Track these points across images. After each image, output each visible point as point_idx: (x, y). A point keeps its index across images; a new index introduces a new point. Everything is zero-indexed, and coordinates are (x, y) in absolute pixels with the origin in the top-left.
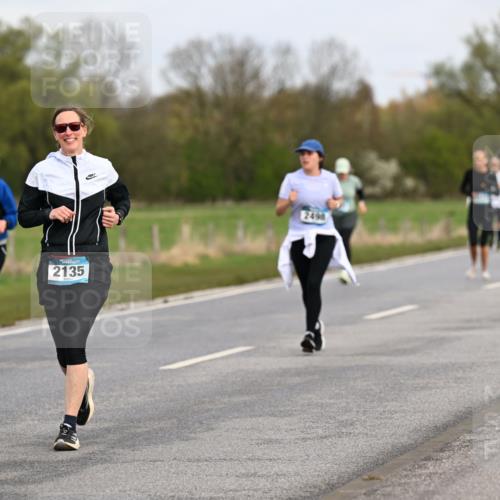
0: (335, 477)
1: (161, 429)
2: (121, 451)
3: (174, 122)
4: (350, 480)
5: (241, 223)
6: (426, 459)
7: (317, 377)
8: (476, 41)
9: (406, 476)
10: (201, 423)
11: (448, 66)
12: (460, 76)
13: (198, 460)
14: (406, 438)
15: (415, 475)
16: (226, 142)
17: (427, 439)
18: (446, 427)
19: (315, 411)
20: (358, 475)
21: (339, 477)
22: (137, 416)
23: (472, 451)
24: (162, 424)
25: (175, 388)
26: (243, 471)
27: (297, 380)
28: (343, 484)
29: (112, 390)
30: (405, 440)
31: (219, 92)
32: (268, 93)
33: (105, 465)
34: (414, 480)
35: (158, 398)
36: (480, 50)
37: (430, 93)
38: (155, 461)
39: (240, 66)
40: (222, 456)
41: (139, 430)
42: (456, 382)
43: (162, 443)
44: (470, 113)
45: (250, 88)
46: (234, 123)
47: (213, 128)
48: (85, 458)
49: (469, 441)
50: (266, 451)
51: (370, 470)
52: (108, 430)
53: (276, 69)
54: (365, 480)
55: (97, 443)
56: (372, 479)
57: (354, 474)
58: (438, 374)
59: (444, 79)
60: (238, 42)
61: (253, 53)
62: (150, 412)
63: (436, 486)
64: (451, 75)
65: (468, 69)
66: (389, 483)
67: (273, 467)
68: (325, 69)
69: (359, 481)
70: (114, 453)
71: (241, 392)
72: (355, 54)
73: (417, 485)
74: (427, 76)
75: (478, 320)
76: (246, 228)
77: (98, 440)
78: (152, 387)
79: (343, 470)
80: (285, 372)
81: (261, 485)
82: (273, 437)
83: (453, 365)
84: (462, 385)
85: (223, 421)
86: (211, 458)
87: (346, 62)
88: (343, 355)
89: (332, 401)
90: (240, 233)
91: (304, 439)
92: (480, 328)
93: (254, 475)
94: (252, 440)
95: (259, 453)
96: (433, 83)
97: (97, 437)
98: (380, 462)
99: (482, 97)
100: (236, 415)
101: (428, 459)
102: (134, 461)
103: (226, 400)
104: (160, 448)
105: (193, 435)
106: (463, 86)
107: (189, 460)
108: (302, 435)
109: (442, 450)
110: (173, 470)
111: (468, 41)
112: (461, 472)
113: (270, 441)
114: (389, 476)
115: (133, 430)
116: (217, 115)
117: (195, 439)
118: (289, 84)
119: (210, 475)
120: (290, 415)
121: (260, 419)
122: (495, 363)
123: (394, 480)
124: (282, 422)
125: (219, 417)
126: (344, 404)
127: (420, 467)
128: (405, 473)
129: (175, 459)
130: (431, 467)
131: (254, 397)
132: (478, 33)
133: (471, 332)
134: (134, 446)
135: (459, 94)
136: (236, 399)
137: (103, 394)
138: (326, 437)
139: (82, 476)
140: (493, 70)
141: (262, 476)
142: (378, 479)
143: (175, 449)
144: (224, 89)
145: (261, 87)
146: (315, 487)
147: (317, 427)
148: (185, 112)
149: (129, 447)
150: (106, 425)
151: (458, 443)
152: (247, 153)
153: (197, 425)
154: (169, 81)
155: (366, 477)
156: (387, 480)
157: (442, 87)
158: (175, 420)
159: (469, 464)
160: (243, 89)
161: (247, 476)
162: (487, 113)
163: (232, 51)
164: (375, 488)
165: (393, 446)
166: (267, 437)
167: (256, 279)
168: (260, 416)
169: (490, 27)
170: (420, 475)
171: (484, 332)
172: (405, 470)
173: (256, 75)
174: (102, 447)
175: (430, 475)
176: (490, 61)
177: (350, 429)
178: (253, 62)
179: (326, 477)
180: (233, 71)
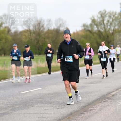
0: (61, 118)
1: (21, 107)
2: (12, 112)
3: (24, 37)
4: (64, 118)
5: (39, 60)
6: (81, 114)
7: (56, 95)
8: (93, 19)
9: (77, 117)
10: (30, 105)
11: (86, 24)
12: (89, 27)
13: (30, 114)
14: (77, 108)
15: (79, 117)
16: (36, 41)
17: (82, 109)
18: (86, 106)
19: (56, 102)
20: (66, 117)
21: (62, 118)
22: (16, 104)
23: (92, 112)
24: (21, 105)
25: (24, 97)
26: (40, 116)
27: (52, 95)
28: (63, 119)
29: (10, 98)
30: (77, 109)
31: (34, 30)
32: (46, 30)
33: (9, 115)
34: (79, 118)
35: (20, 100)
36: (94, 21)
37: (82, 30)
38: (20, 114)
39: (39, 24)
40: (35, 113)
41: (16, 107)
42: (88, 96)
43: (21, 110)
44: (91, 35)
45: (41, 29)
46: (38, 37)
47: (33, 38)
48: (4, 113)
49: (91, 109)
50: (45, 112)
51: (69, 116)
52: (9, 107)
53: (47, 25)
54: (68, 118)
55: (6, 110)
56: (69, 118)
57: (65, 117)
58: (84, 94)
59: (85, 27)
60: (39, 19)
61: (42, 21)
62: (19, 103)
63: (84, 120)
64: (87, 26)
65: (91, 25)
66: (73, 119)
67: (46, 115)
68: (58, 25)
69: (66, 119)
70: (10, 112)
71: (39, 98)
72: (65, 21)
73: (79, 119)
74: (82, 27)
75: (93, 82)
76: (40, 61)
77: (7, 109)
78: (19, 97)
79: (62, 116)
80: (49, 94)
81: (44, 119)
82: (47, 109)
83: (88, 92)
84: (89, 97)
85: (35, 105)
86: (32, 113)
87: (63, 23)
88: (62, 90)
89: (60, 100)
90: (39, 62)
91: (54, 109)
92: (94, 84)
93: (42, 117)
94: (42, 109)
95: (43, 112)
96: (83, 28)
97: (6, 109)
98: (71, 114)
99: (94, 31)
100: (38, 103)
101: (82, 113)
102: (15, 114)
103: (36, 100)
104: (21, 111)
105: (28, 108)
106: (90, 29)
107: (28, 114)
108: (53, 108)
109: (85, 112)
110: (24, 116)
111: (91, 19)
112: (89, 116)
113: (46, 109)
114: (73, 117)
115: (15, 107)
116: (34, 35)
117: (29, 109)
118: (50, 28)
119: (32, 117)
120: (51, 103)
121: (44, 105)
122: (97, 92)
123: (74, 118)
124: (49, 105)
125: (34, 104)
126: (63, 101)
127: (80, 115)
128: (76, 117)
129: (24, 113)
130: (82, 115)
131: (42, 99)
132: (93, 17)
133: (92, 85)
134: (15, 110)
135: (89, 31)
136: (38, 100)
137: (8, 99)
138: (59, 109)
139: (3, 117)
140: (97, 25)
141: (44, 117)
142: (70, 118)
143: (24, 111)
144: (36, 29)
145: (44, 29)
146: (56, 120)
147: (57, 106)
148: (27, 34)
149: (14, 111)
150: (9, 106)
151: (89, 110)
152: (41, 44)
153: (29, 106)
154: (23, 28)
155: (68, 117)
156: (72, 118)
157: (85, 29)
158: (24, 105)
159: (91, 115)
160: (40, 29)
161: (41, 117)
162: (95, 35)
163: (37, 21)
164: (70, 120)
165: (74, 111)
166: (45, 109)
167: (43, 73)
168: (44, 104)
169: (96, 16)
170: (80, 117)
171: (94, 85)
172: (77, 116)
173: (43, 26)
174: (8, 111)
175: (82, 117)
176: (96, 23)
177: (64, 107)
178: (42, 23)
179: (59, 118)
180: (37, 25)
